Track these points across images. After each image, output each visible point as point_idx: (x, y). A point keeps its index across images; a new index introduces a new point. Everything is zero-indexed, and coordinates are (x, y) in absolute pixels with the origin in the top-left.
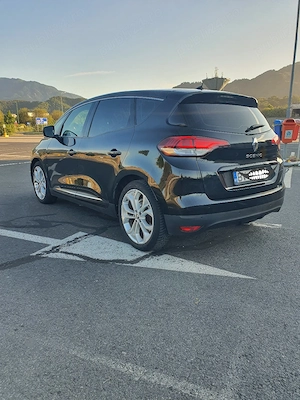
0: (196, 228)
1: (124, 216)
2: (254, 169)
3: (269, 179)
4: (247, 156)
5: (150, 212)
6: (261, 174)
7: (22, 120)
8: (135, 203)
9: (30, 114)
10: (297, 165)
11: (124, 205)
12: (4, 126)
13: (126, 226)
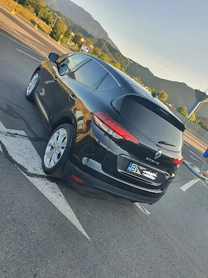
0: (81, 181)
1: (51, 142)
2: (149, 170)
3: (155, 181)
4: (147, 158)
5: (62, 151)
6: (151, 175)
7: (75, 40)
8: (61, 139)
9: (82, 40)
10: (204, 180)
11: (56, 135)
12: (62, 36)
13: (48, 148)
